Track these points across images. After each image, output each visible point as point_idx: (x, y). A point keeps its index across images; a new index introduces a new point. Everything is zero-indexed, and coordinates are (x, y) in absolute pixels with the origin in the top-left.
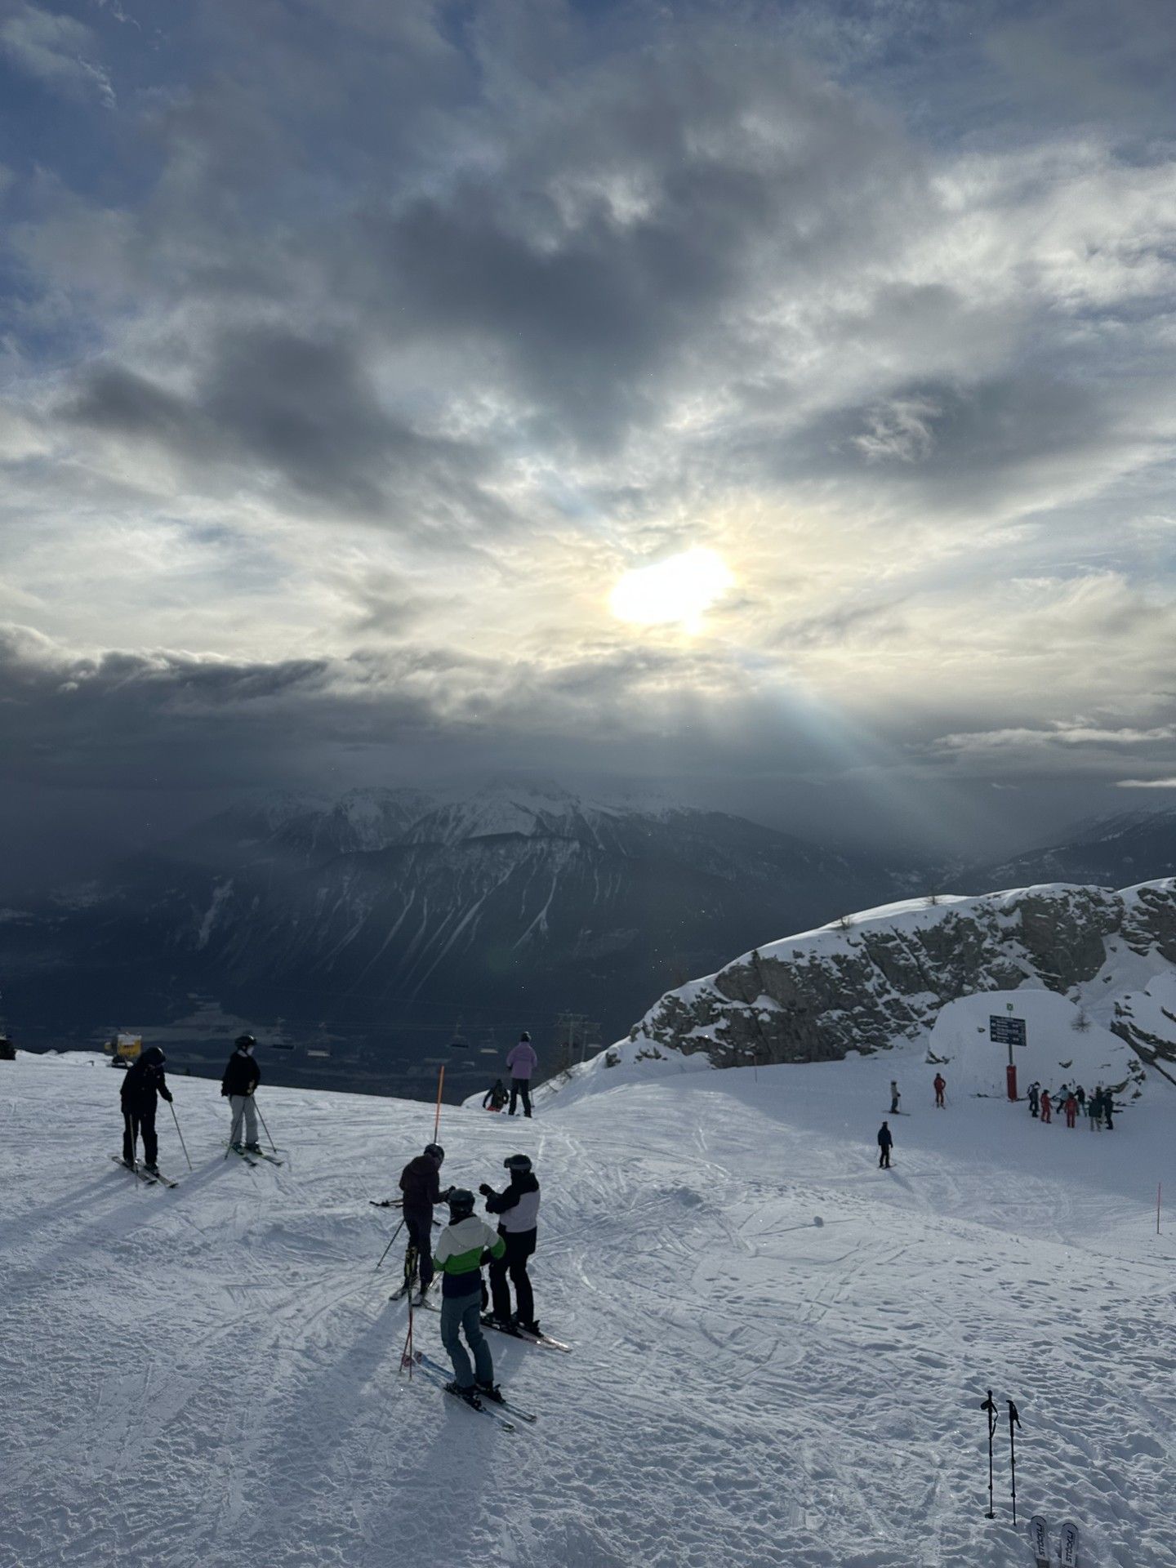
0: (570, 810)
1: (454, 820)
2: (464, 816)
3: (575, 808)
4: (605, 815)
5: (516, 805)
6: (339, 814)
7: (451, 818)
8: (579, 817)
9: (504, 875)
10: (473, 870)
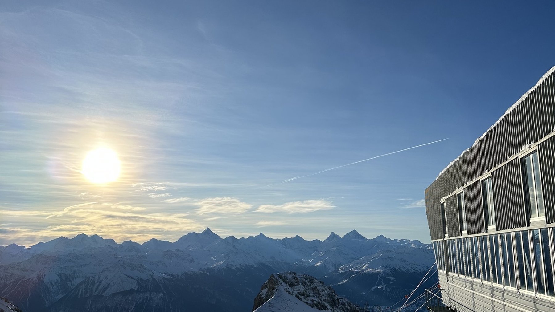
0: (150, 277)
1: (97, 282)
2: (102, 280)
3: (152, 276)
4: (164, 278)
5: (127, 275)
6: (40, 280)
7: (96, 282)
8: (154, 280)
9: (131, 308)
10: (118, 307)
